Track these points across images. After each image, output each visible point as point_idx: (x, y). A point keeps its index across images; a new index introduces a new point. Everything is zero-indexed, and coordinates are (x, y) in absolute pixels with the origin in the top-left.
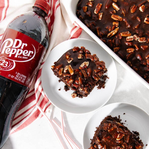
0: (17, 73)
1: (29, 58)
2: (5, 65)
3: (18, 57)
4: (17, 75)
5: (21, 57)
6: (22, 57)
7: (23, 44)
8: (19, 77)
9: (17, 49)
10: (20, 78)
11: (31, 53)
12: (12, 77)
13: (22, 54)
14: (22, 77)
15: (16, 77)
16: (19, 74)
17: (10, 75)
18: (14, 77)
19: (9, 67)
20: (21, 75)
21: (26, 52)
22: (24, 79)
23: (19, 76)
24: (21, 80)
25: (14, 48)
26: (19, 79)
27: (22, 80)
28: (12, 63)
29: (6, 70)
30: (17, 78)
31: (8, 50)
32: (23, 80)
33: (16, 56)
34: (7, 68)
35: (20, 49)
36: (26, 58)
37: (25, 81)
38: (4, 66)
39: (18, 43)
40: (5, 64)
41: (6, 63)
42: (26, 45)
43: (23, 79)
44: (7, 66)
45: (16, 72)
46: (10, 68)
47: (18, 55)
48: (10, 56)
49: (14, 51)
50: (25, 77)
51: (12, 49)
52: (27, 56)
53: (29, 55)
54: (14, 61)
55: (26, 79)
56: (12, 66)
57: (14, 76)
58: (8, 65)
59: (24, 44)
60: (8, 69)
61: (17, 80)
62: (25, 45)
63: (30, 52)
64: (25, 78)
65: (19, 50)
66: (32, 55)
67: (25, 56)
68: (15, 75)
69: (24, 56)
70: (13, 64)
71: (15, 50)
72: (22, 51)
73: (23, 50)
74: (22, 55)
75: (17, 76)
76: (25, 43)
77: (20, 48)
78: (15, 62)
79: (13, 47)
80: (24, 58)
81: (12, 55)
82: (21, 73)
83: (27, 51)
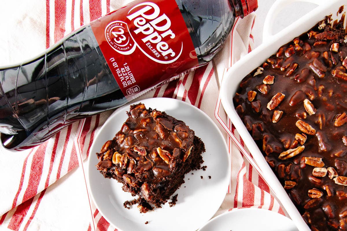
0: (126, 66)
1: (162, 58)
2: (118, 40)
3: (147, 45)
4: (124, 69)
5: (152, 47)
6: (152, 49)
7: (170, 30)
8: (124, 73)
9: (155, 30)
10: (125, 76)
11: (171, 54)
12: (114, 65)
13: (157, 44)
14: (129, 77)
15: (120, 70)
16: (128, 68)
17: (112, 60)
18: (117, 68)
19: (121, 47)
20: (129, 73)
21: (164, 46)
22: (129, 83)
23: (127, 72)
24: (123, 81)
25: (151, 26)
26: (123, 76)
27: (125, 81)
28: (131, 45)
29: (114, 47)
30: (121, 73)
31: (141, 21)
32: (127, 82)
33: (144, 40)
34: (118, 46)
35: (160, 35)
36: (157, 54)
37: (129, 87)
38: (115, 39)
39: (164, 23)
40: (120, 38)
41: (122, 38)
42: (173, 36)
43: (128, 80)
44: (120, 42)
45: (126, 64)
46: (121, 49)
47: (149, 41)
48: (137, 32)
49: (148, 29)
50: (134, 81)
51: (148, 24)
52: (160, 53)
53: (164, 54)
54: (136, 44)
55: (133, 85)
56: (127, 48)
57: (117, 66)
58: (124, 42)
59: (170, 32)
60: (117, 49)
61: (119, 75)
62: (171, 35)
63: (170, 51)
64: (131, 82)
65: (156, 34)
66: (169, 57)
67: (158, 51)
68: (121, 66)
69: (156, 50)
70: (131, 48)
71: (152, 30)
72: (159, 38)
73: (163, 40)
74: (154, 46)
75: (122, 69)
76: (173, 32)
77: (160, 33)
78: (137, 47)
79: (150, 22)
80: (154, 51)
81: (141, 33)
82: (133, 71)
83: (167, 46)
